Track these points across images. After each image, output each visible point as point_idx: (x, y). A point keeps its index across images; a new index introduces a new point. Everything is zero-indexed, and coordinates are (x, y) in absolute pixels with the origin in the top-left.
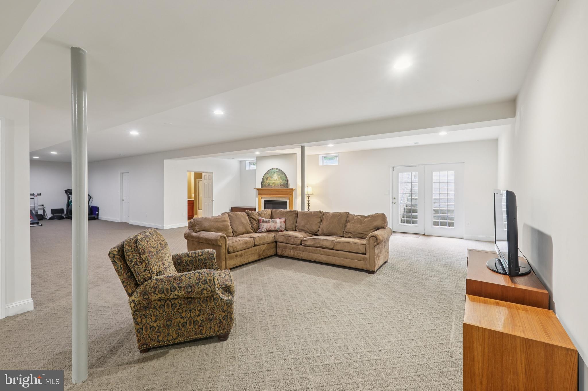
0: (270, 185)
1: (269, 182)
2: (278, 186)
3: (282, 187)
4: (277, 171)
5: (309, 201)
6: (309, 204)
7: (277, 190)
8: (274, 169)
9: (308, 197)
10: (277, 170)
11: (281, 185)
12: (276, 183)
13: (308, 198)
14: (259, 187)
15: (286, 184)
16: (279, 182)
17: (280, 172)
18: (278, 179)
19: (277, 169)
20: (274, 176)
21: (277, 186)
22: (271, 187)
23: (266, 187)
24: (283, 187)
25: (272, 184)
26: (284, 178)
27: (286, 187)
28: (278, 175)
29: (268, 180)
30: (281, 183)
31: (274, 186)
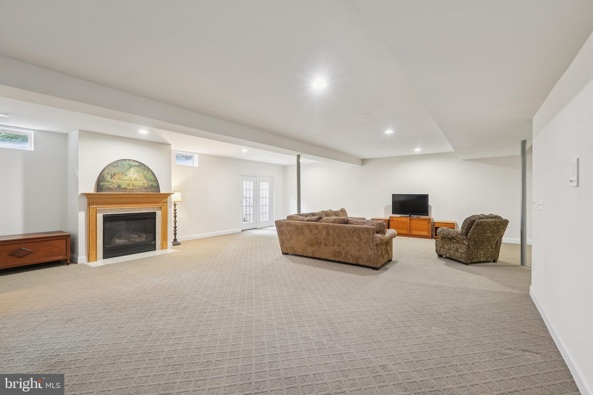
0: (123, 186)
1: (118, 181)
2: (141, 189)
3: (148, 191)
4: (135, 166)
5: (175, 210)
6: (175, 214)
7: (136, 196)
8: (130, 160)
9: (175, 205)
10: (137, 164)
11: (146, 188)
12: (136, 184)
13: (175, 207)
14: (91, 190)
15: (157, 186)
16: (142, 182)
17: (142, 166)
18: (139, 178)
19: (134, 161)
20: (130, 172)
21: (138, 189)
22: (126, 191)
23: (113, 191)
24: (151, 191)
25: (126, 186)
26: (152, 178)
27: (156, 192)
28: (138, 171)
29: (116, 178)
30: (146, 185)
31: (132, 189)
